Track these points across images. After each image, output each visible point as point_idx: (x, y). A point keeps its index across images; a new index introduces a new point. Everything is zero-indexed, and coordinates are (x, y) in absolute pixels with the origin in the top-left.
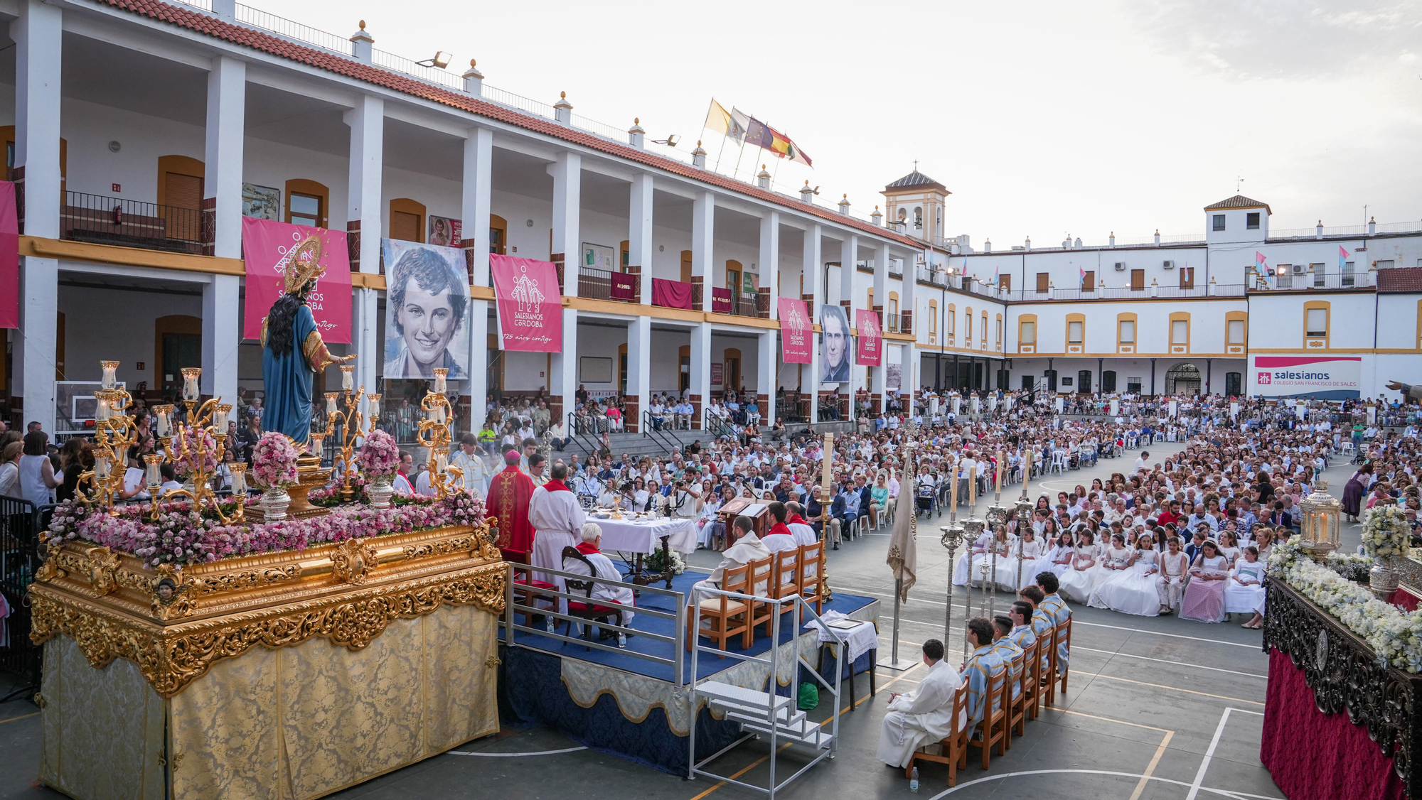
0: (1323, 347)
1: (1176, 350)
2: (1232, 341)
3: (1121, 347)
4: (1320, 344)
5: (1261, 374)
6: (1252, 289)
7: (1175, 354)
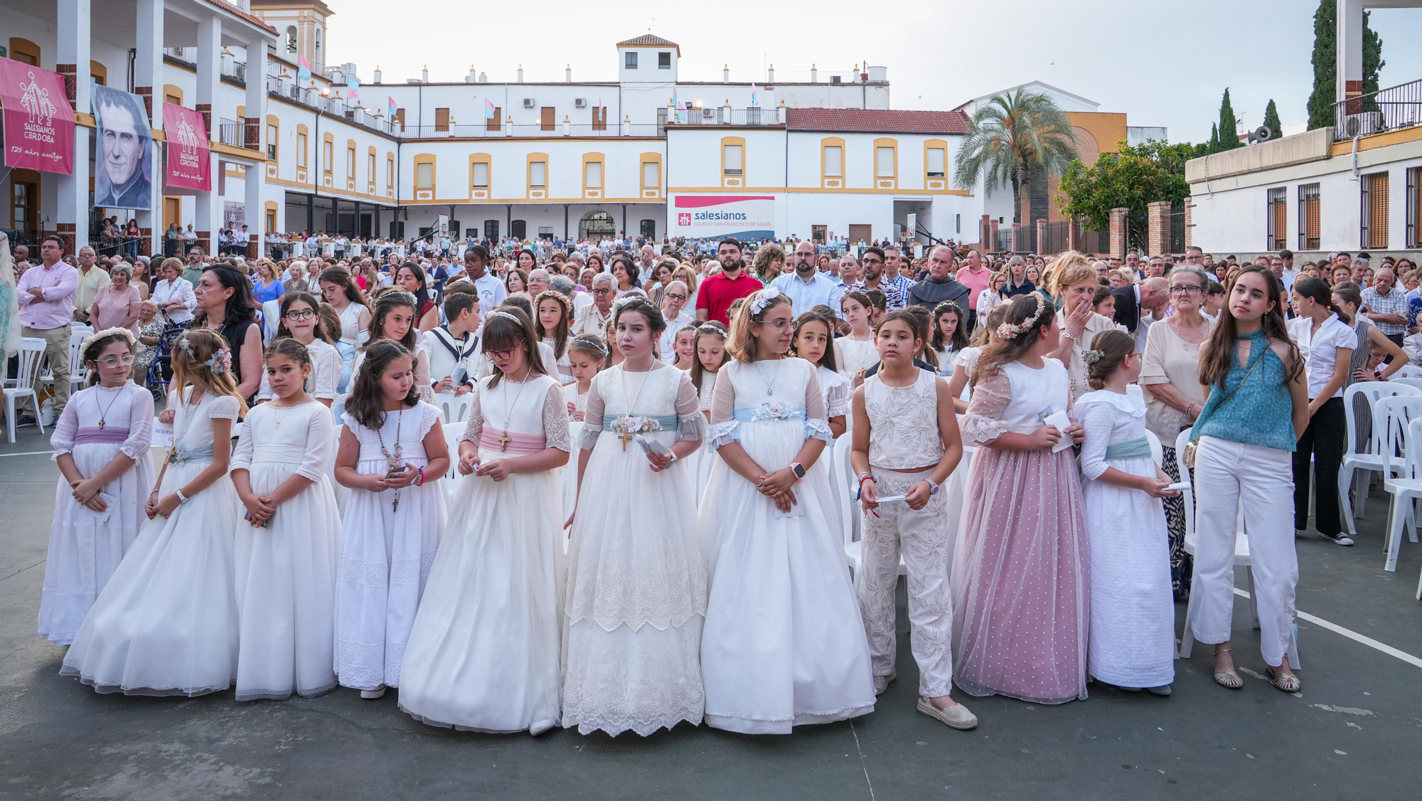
0: (740, 186)
1: (590, 194)
2: (647, 184)
3: (531, 192)
4: (737, 183)
5: (681, 215)
6: (670, 123)
7: (590, 199)
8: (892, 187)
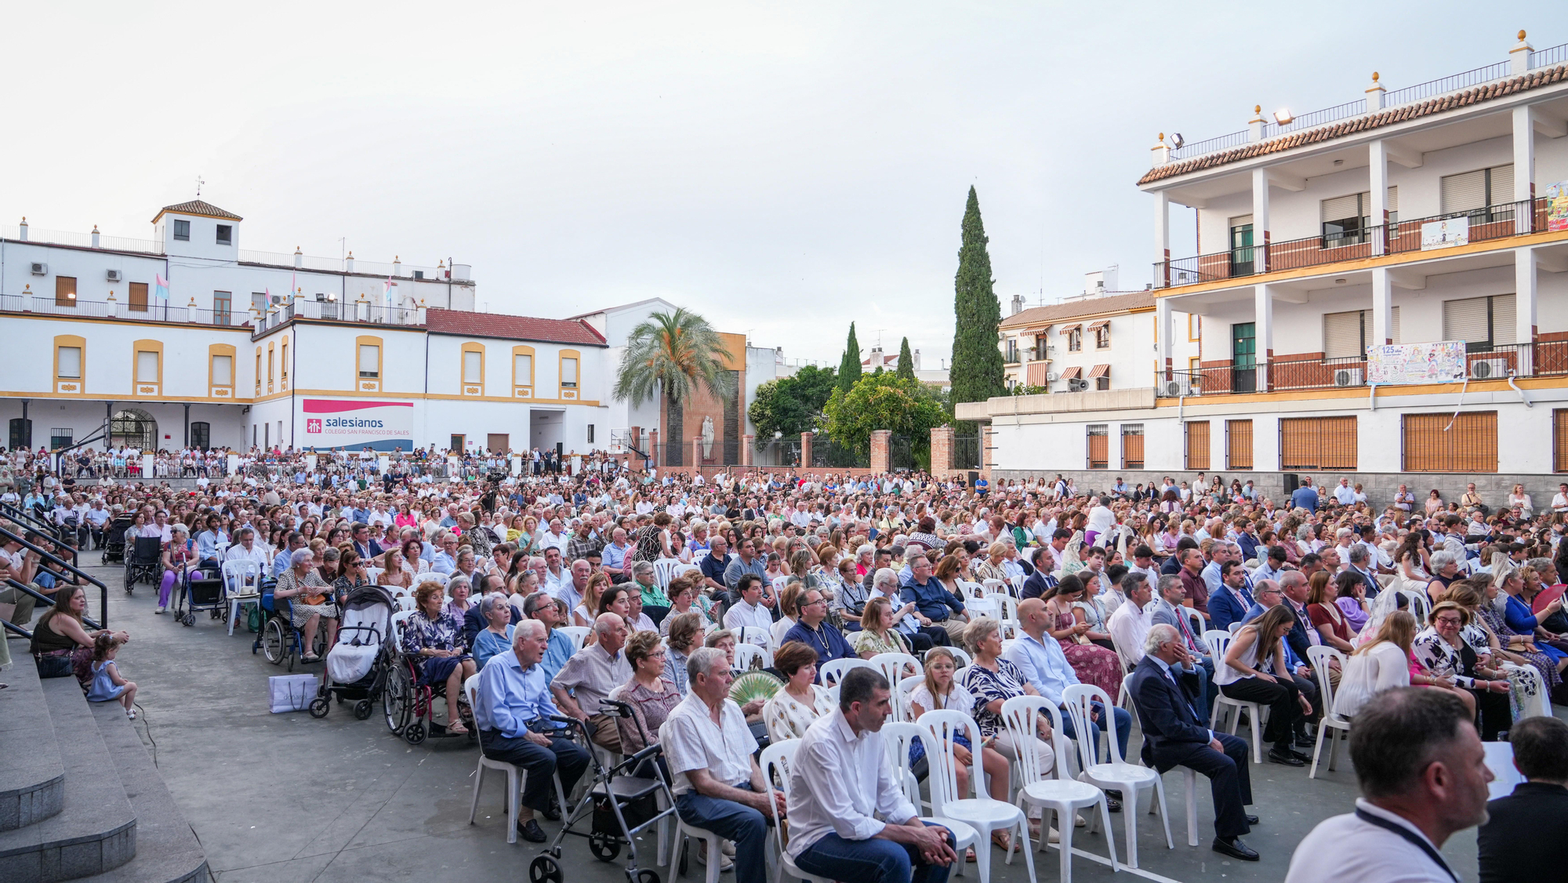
1: (143, 390)
2: (217, 381)
3: (60, 384)
4: (373, 387)
5: (310, 421)
6: (298, 316)
7: (141, 395)
8: (529, 396)
